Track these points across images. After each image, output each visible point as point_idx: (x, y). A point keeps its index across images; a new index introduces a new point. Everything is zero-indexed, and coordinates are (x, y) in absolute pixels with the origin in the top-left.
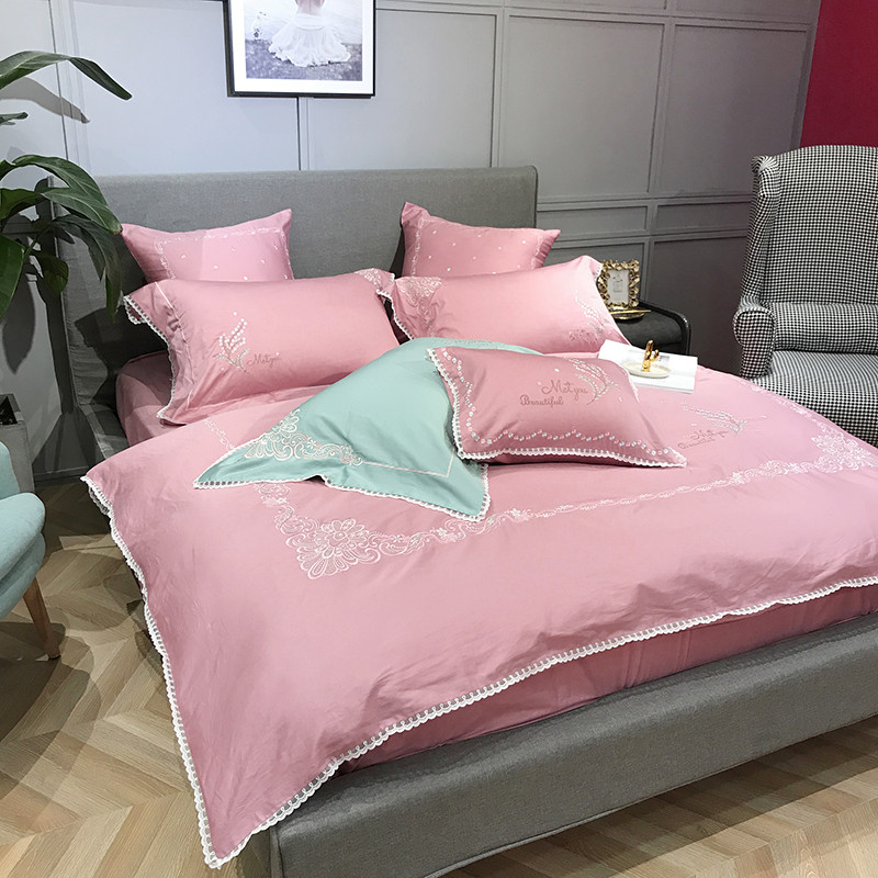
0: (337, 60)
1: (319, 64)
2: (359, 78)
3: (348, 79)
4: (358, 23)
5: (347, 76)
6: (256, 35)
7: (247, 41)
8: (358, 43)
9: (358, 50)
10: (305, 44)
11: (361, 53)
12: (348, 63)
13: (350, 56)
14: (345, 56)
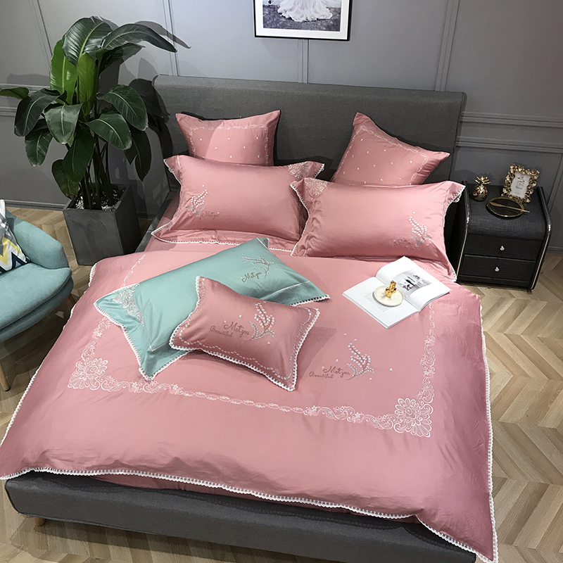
0: (322, 18)
1: (311, 20)
2: (338, 30)
3: (330, 30)
5: (329, 28)
6: (270, 2)
7: (264, 6)
8: (338, 7)
9: (338, 11)
10: (301, 8)
11: (340, 14)
13: (332, 15)
14: (329, 16)
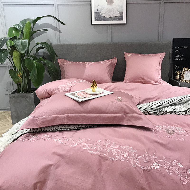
0: (117, 16)
1: (112, 17)
2: (122, 20)
3: (119, 20)
4: (122, 7)
6: (97, 11)
7: (95, 12)
8: (123, 11)
9: (122, 13)
10: (109, 12)
11: (123, 14)
12: (120, 16)
14: (119, 15)
